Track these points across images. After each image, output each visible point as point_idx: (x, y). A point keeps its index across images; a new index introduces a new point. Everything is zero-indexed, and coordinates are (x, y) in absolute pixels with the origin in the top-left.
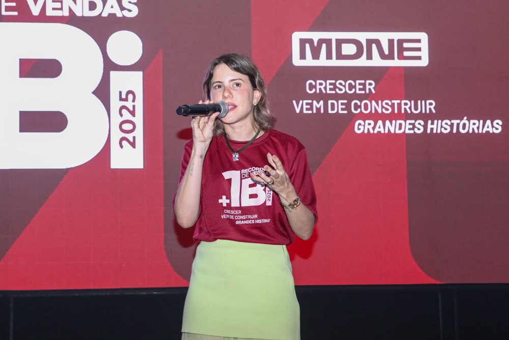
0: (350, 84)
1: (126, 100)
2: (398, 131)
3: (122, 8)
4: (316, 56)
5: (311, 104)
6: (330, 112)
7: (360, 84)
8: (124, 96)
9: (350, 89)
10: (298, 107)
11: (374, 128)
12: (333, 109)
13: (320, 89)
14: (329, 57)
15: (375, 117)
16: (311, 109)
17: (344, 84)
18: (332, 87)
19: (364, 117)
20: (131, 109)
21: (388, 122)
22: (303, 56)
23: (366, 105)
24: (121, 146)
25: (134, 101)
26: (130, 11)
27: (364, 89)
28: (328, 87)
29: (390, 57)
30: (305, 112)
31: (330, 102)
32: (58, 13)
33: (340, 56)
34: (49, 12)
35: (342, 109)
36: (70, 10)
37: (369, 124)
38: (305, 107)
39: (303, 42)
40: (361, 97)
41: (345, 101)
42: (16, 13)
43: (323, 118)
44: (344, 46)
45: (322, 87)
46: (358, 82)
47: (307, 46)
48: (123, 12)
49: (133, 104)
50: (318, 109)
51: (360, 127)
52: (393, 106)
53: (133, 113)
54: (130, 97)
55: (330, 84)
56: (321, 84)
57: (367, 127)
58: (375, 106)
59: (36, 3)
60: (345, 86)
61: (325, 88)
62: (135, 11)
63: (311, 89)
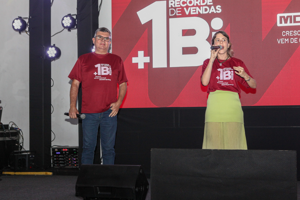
0: (299, 32)
4: (286, 22)
5: (284, 40)
6: (291, 42)
9: (299, 34)
10: (279, 41)
12: (292, 41)
13: (287, 34)
14: (291, 22)
16: (284, 42)
17: (296, 32)
18: (292, 33)
22: (281, 23)
26: (219, 11)
28: (290, 33)
30: (282, 43)
31: (291, 39)
32: (195, 13)
33: (295, 22)
34: (192, 13)
35: (296, 41)
36: (198, 11)
38: (282, 41)
39: (281, 17)
41: (297, 38)
42: (181, 14)
43: (288, 45)
44: (297, 18)
47: (283, 18)
50: (287, 42)
55: (291, 32)
56: (288, 32)
59: (187, 11)
60: (297, 33)
61: (289, 34)
62: (220, 11)
63: (284, 35)
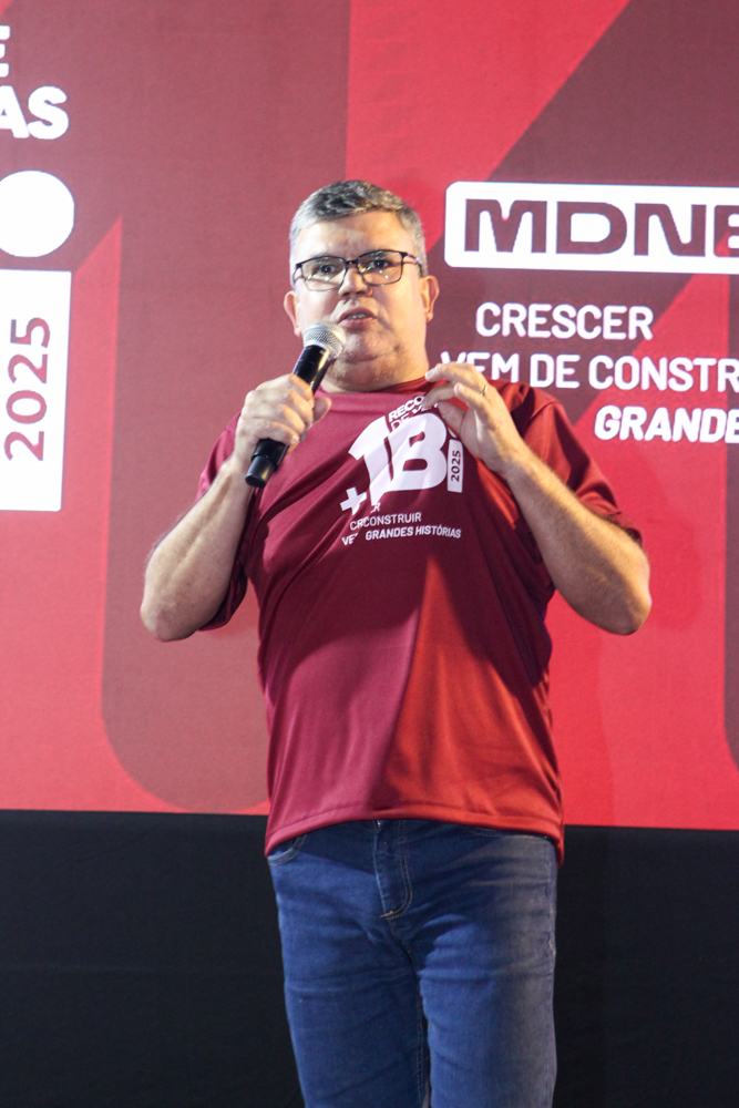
0: (589, 316)
1: (27, 340)
2: (707, 438)
3: (29, 118)
5: (488, 364)
7: (614, 316)
8: (21, 333)
9: (589, 328)
11: (645, 427)
12: (542, 376)
13: (512, 326)
14: (539, 245)
15: (651, 399)
17: (572, 313)
18: (542, 321)
19: (622, 399)
20: (38, 365)
21: (681, 413)
22: (472, 243)
23: (627, 369)
24: (10, 456)
25: (45, 344)
26: (48, 123)
27: (624, 328)
28: (534, 321)
29: (696, 248)
31: (535, 359)
33: (566, 245)
35: (567, 378)
37: (634, 417)
39: (474, 208)
40: (615, 349)
41: (575, 358)
44: (577, 220)
45: (518, 322)
46: (609, 310)
47: (485, 217)
48: (31, 124)
49: (44, 351)
50: (505, 375)
51: (609, 424)
52: (696, 372)
53: (41, 374)
54: (38, 332)
55: (539, 314)
56: (514, 314)
57: (627, 422)
58: (648, 372)
60: (574, 320)
61: (525, 323)
62: (59, 125)
63: (488, 325)
